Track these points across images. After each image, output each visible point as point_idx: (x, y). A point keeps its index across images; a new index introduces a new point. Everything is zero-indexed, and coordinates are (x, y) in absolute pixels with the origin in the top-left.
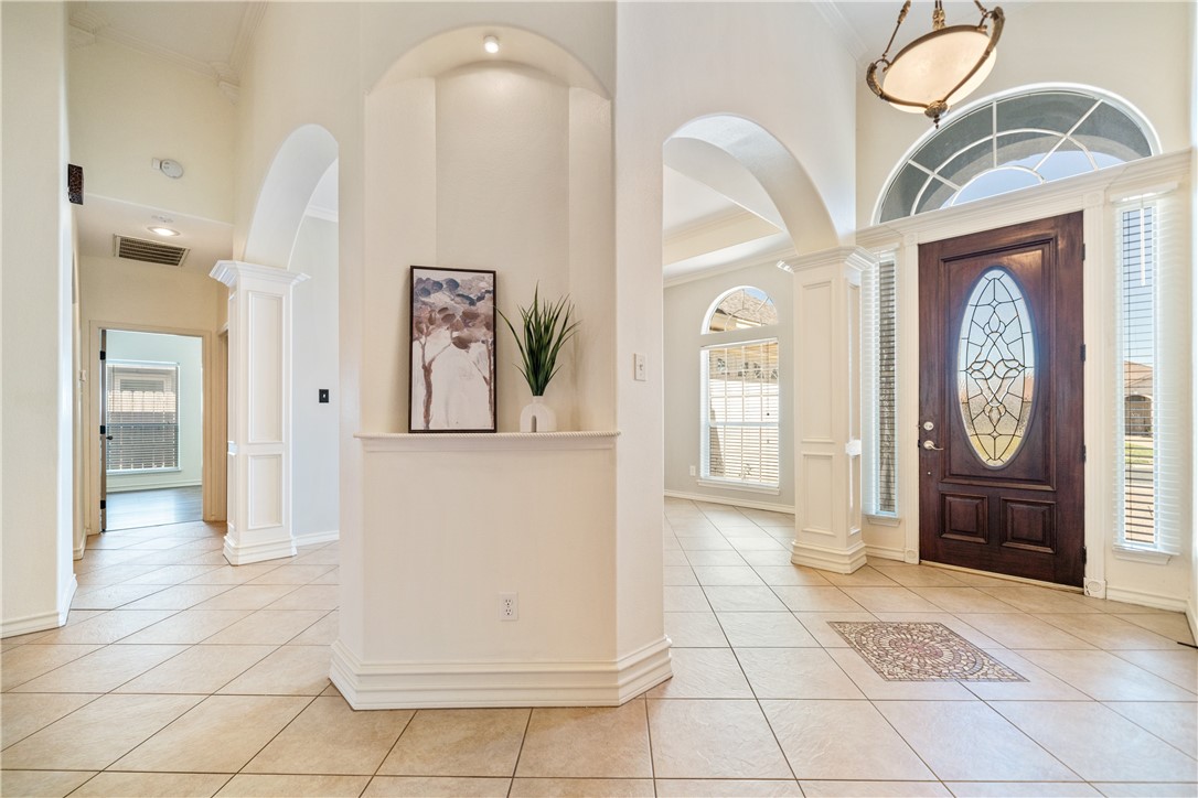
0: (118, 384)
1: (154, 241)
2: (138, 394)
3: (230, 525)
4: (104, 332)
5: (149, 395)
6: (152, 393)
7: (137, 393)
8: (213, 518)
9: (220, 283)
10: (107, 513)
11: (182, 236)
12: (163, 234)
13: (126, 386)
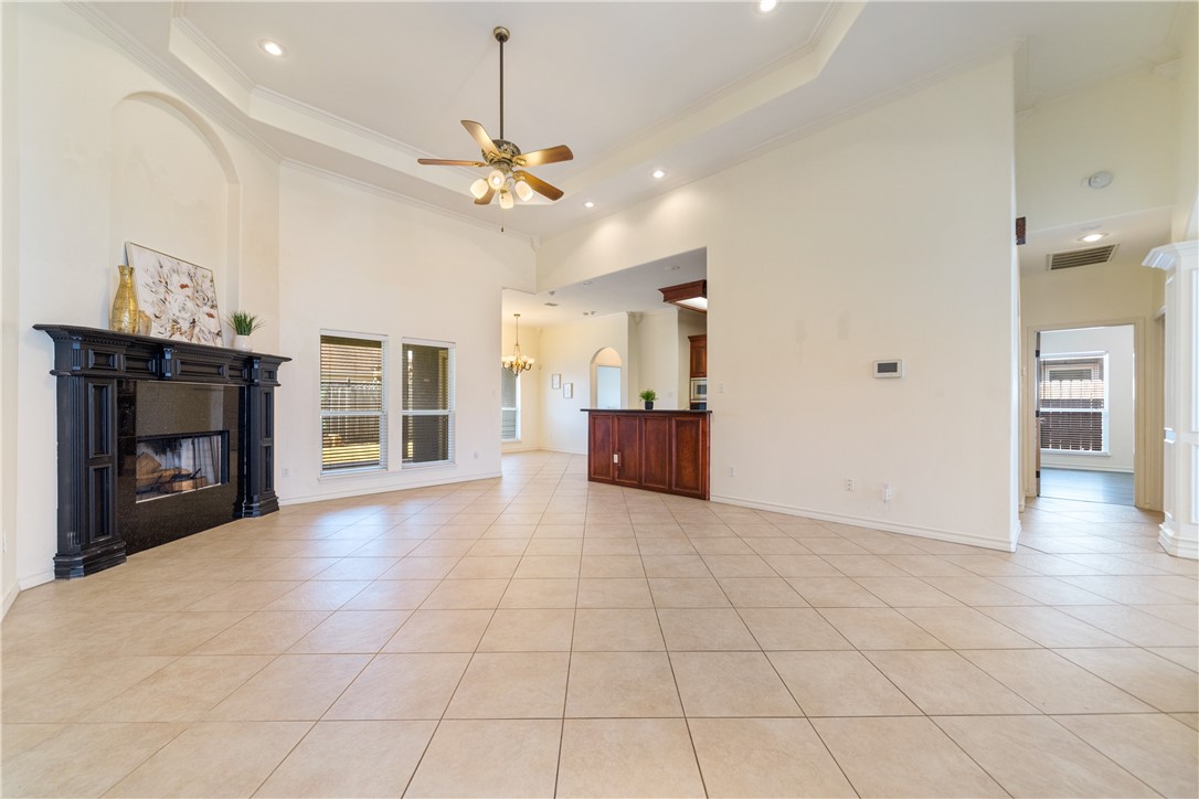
0: (1047, 375)
1: (1083, 248)
2: (1066, 383)
3: (1168, 515)
4: (1039, 334)
5: (1076, 383)
6: (1079, 381)
7: (1064, 382)
8: (1147, 507)
9: (1156, 269)
10: (1042, 483)
11: (1111, 235)
12: (1093, 239)
13: (1055, 376)
